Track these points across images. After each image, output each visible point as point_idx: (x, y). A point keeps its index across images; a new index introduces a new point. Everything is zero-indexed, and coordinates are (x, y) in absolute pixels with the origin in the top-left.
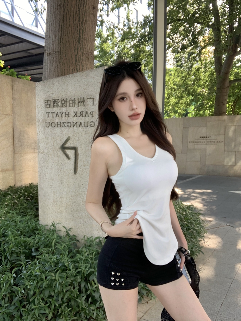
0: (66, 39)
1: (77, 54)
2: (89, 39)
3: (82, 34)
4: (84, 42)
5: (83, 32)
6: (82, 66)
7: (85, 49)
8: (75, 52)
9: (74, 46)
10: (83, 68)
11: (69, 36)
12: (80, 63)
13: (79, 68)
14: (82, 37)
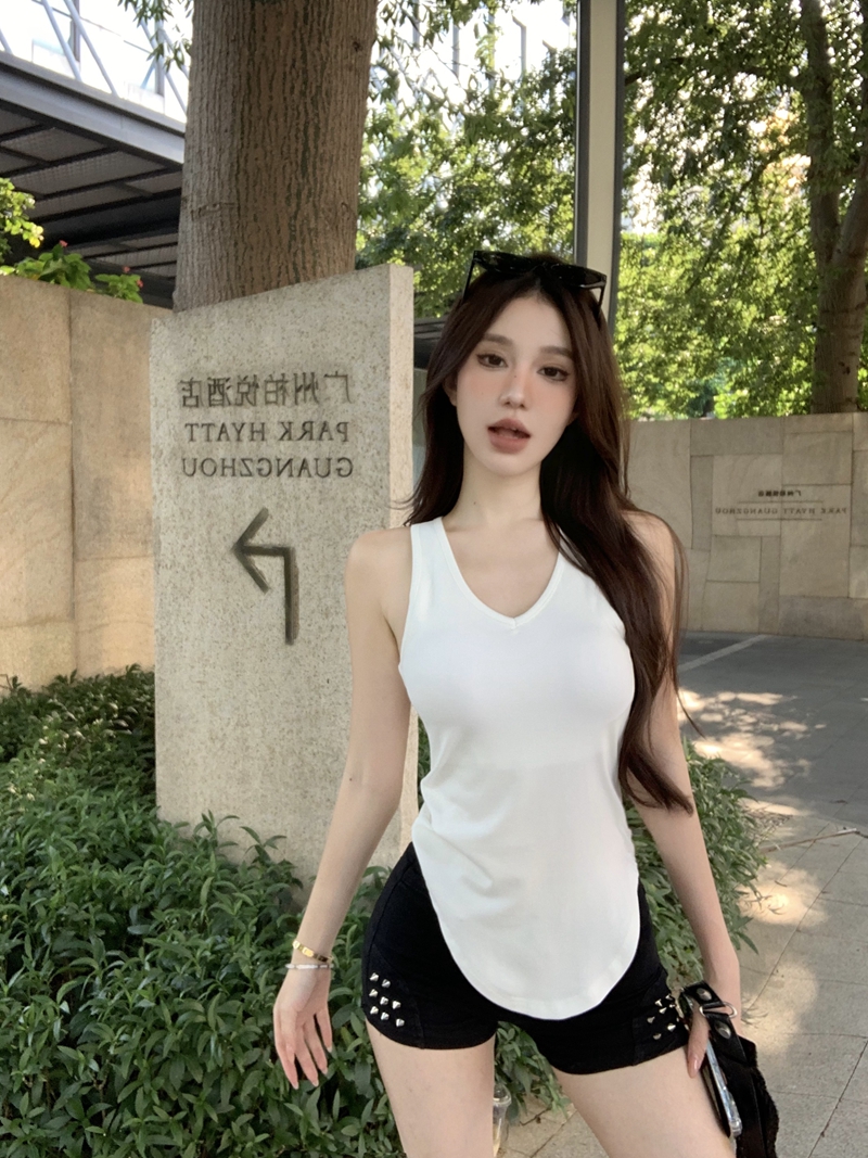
0: (256, 159)
1: (296, 213)
2: (338, 159)
3: (315, 141)
4: (322, 169)
5: (317, 134)
6: (314, 254)
7: (323, 196)
8: (289, 205)
9: (287, 183)
10: (315, 262)
11: (269, 148)
12: (307, 245)
13: (304, 263)
14: (313, 150)
